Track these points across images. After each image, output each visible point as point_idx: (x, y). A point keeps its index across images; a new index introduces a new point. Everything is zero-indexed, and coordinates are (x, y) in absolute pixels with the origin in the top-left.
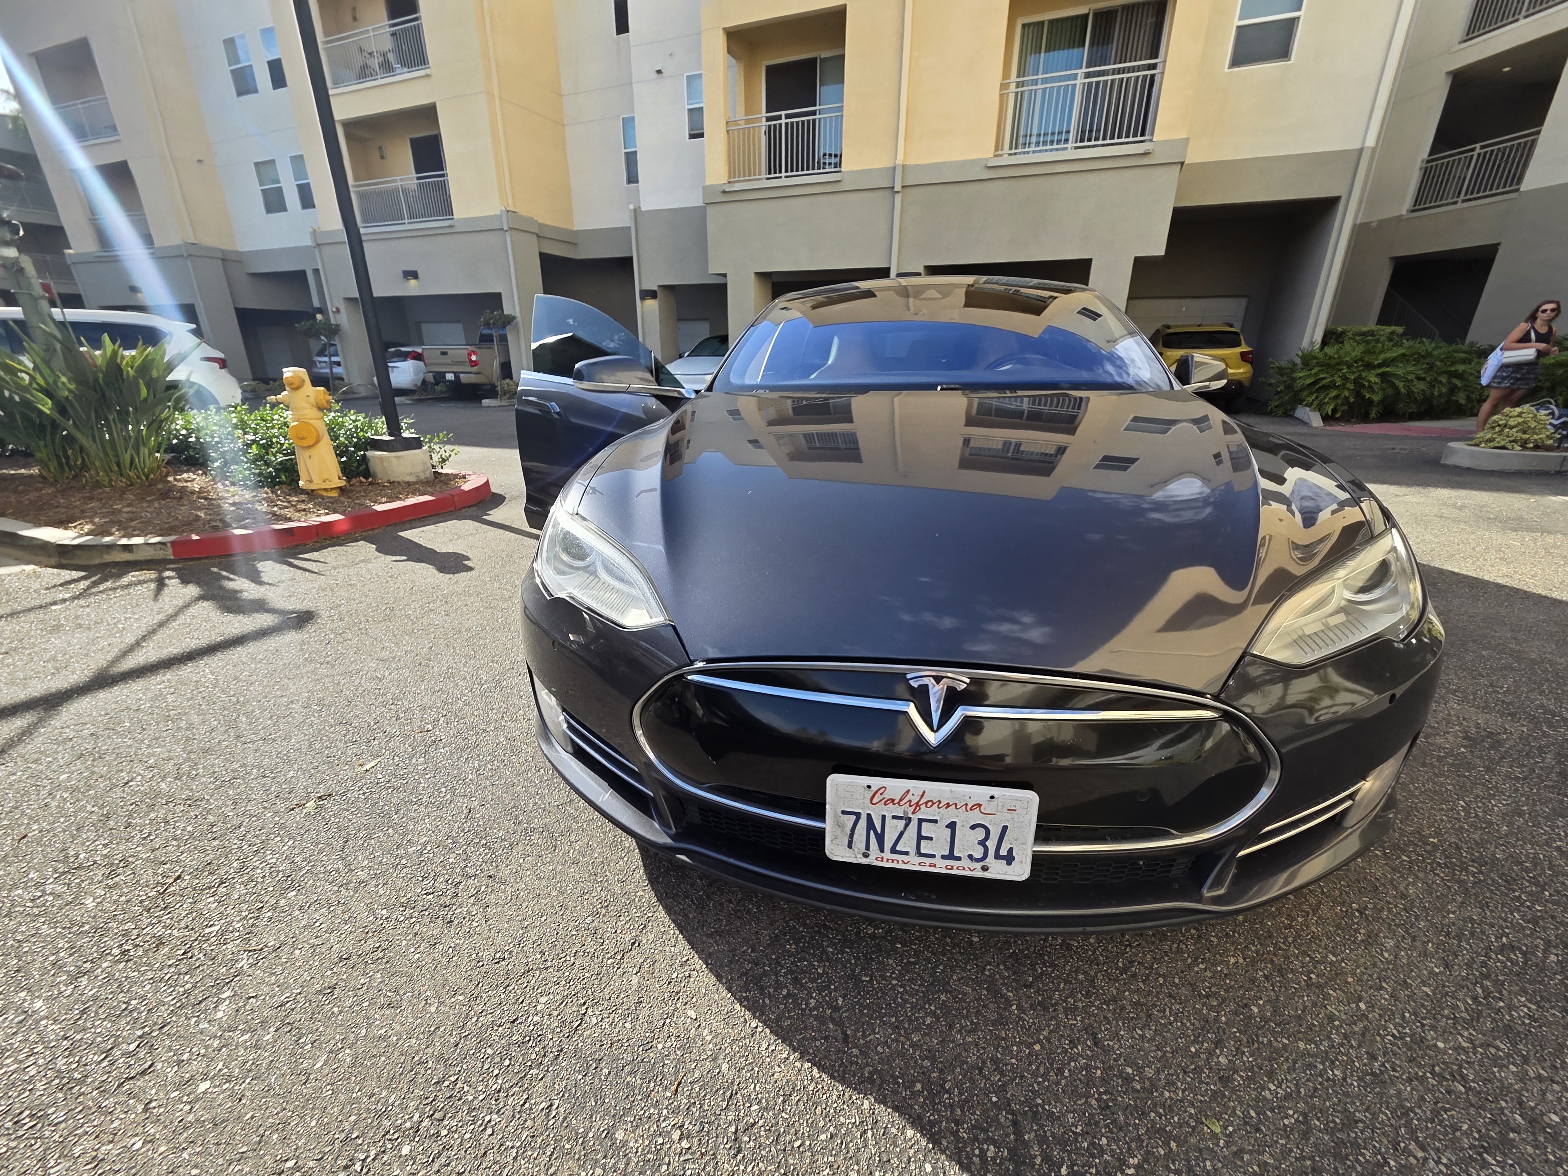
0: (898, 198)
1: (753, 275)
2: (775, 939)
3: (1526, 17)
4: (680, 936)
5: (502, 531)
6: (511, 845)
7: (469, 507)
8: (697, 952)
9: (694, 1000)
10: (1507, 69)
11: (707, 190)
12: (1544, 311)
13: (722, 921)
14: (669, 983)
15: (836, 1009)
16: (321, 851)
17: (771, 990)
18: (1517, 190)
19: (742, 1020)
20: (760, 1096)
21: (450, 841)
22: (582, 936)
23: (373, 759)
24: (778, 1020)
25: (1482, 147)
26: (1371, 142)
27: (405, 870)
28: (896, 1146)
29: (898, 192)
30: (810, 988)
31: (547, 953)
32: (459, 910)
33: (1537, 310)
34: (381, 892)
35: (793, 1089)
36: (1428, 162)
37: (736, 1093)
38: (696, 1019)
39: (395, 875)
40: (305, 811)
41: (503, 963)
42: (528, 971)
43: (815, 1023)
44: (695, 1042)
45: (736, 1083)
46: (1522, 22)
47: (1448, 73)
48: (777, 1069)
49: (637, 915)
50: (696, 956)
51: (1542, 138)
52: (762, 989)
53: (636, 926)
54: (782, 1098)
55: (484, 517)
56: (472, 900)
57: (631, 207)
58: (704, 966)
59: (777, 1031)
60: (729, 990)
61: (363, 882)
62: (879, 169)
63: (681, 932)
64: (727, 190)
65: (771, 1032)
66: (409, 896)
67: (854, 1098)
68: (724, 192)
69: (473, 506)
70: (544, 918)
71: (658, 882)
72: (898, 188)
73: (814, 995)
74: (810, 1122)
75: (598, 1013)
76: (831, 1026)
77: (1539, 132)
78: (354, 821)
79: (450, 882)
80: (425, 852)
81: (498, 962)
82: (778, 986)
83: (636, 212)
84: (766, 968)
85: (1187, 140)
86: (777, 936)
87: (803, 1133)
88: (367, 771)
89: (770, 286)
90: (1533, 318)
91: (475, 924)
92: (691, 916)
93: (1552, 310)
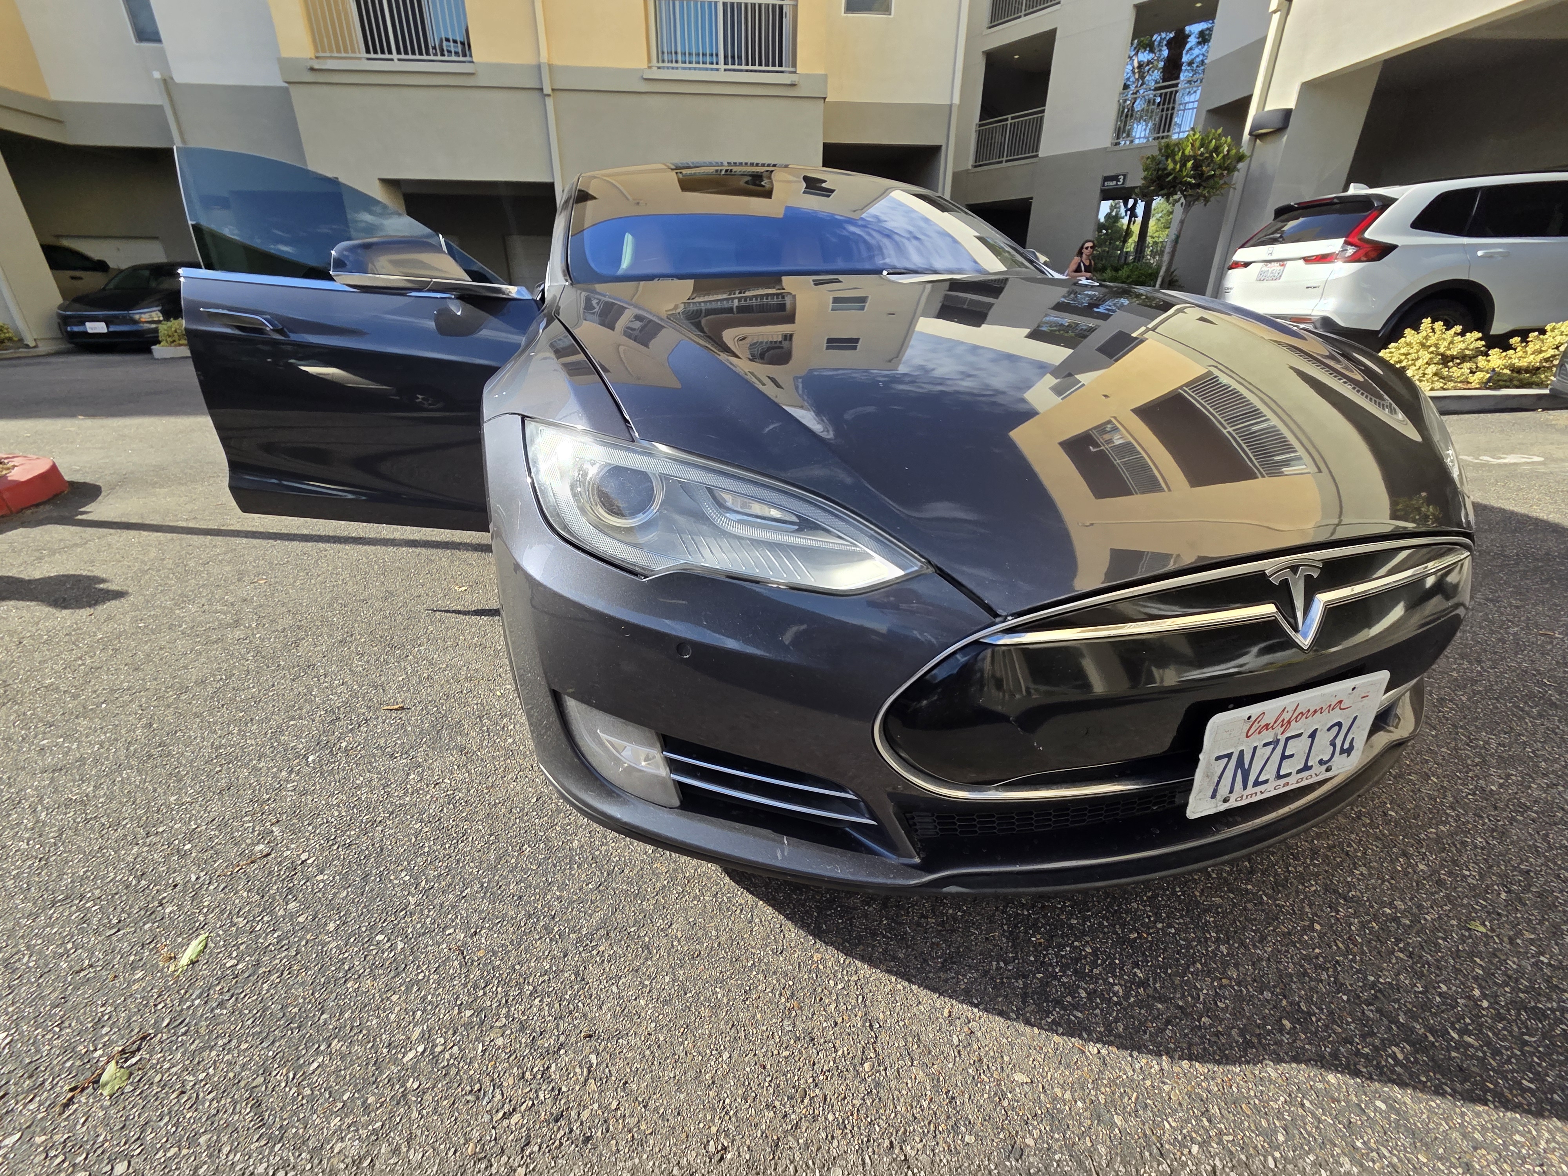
0: (549, 102)
1: (377, 182)
2: (1012, 937)
3: (1025, 15)
4: (913, 987)
5: (132, 533)
6: (577, 974)
7: (37, 505)
8: (950, 997)
9: (1006, 1059)
10: (1017, 57)
11: (284, 64)
12: (1087, 248)
13: (938, 944)
14: (959, 1052)
15: (1143, 984)
16: (214, 1149)
17: (1069, 999)
18: (1037, 156)
19: (1076, 1051)
20: (1185, 1131)
21: (468, 1013)
22: (801, 1053)
23: (190, 940)
24: (1109, 1029)
25: (1013, 118)
26: (956, 100)
27: (428, 1097)
28: (1339, 1101)
29: (549, 95)
30: (1100, 974)
31: (777, 1103)
32: (585, 1114)
33: (1082, 248)
34: (415, 1157)
35: (1202, 1100)
36: (980, 126)
37: (1162, 1146)
38: (1032, 1082)
39: (415, 1115)
40: (106, 1092)
41: (729, 1156)
42: (777, 1145)
43: (1143, 1011)
44: (1060, 1111)
45: (1148, 1132)
46: (1023, 19)
47: (983, 52)
48: (1166, 1088)
49: (840, 987)
50: (954, 1002)
51: (1046, 114)
52: (1058, 1002)
53: (854, 1001)
54: (1204, 1119)
55: (80, 517)
56: (592, 1085)
57: (157, 75)
58: (976, 1010)
59: (1122, 1043)
60: (1028, 1022)
61: (361, 1159)
62: (522, 66)
63: (910, 981)
64: (316, 67)
65: (1118, 1049)
66: (476, 1134)
67: (1257, 1072)
68: (312, 69)
69: (44, 503)
70: (726, 1055)
71: (827, 932)
72: (547, 90)
73: (1111, 980)
74: (1253, 1128)
75: (920, 1146)
76: (1160, 1006)
77: (1043, 111)
78: (241, 1060)
79: (528, 1075)
80: (438, 1049)
81: (722, 1158)
82: (1072, 991)
83: (167, 83)
84: (1040, 976)
85: (826, 75)
86: (1011, 933)
87: (1263, 1146)
88: (193, 963)
89: (401, 197)
90: (1080, 253)
91: (632, 1121)
92: (901, 955)
93: (1091, 247)
